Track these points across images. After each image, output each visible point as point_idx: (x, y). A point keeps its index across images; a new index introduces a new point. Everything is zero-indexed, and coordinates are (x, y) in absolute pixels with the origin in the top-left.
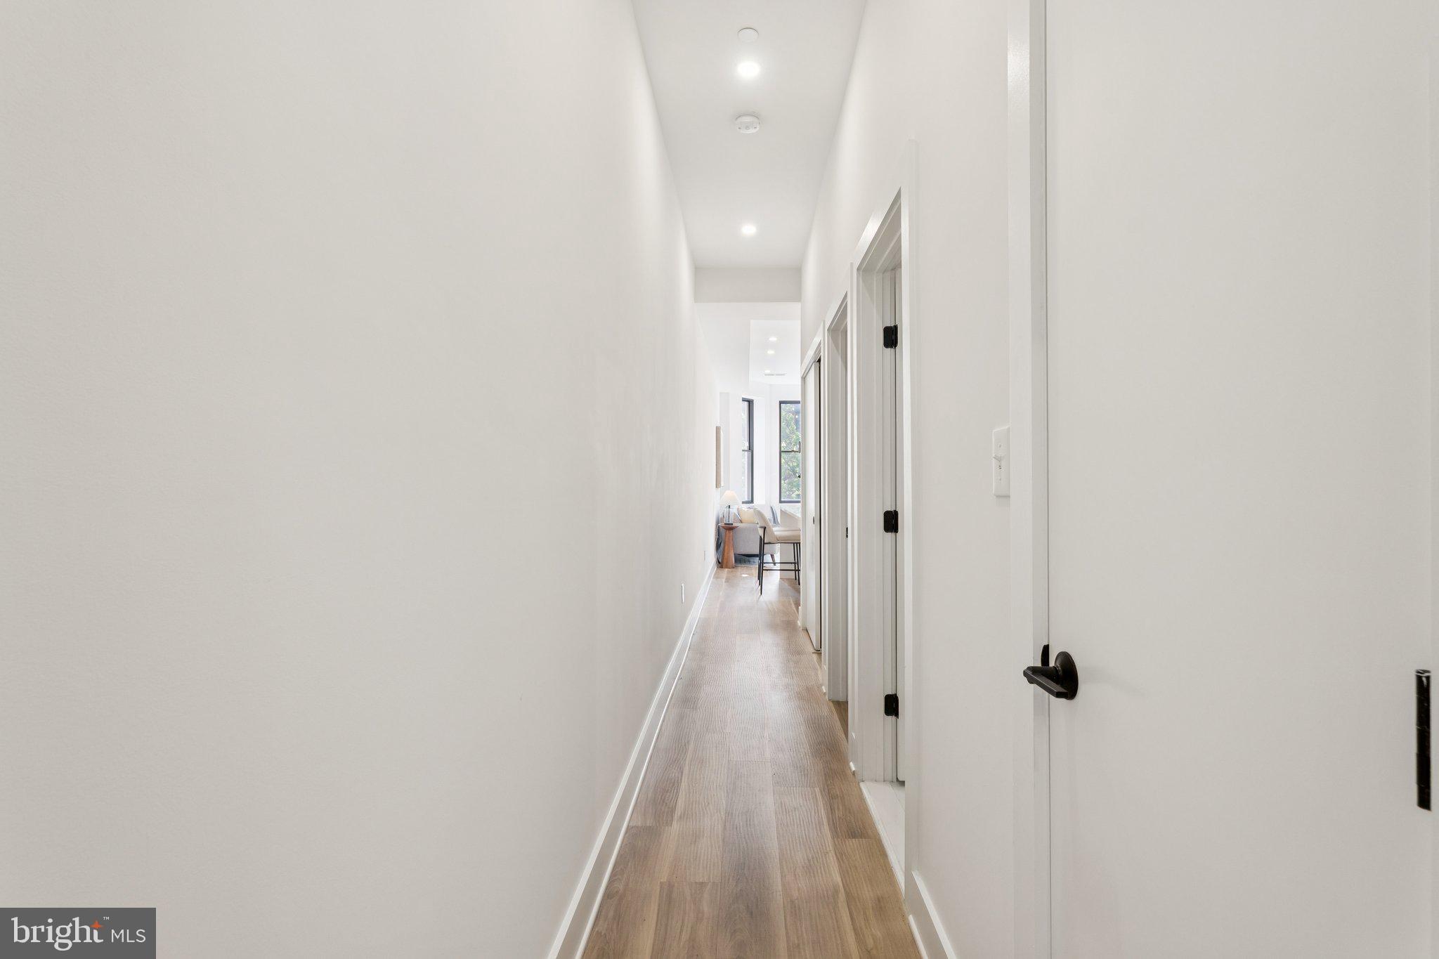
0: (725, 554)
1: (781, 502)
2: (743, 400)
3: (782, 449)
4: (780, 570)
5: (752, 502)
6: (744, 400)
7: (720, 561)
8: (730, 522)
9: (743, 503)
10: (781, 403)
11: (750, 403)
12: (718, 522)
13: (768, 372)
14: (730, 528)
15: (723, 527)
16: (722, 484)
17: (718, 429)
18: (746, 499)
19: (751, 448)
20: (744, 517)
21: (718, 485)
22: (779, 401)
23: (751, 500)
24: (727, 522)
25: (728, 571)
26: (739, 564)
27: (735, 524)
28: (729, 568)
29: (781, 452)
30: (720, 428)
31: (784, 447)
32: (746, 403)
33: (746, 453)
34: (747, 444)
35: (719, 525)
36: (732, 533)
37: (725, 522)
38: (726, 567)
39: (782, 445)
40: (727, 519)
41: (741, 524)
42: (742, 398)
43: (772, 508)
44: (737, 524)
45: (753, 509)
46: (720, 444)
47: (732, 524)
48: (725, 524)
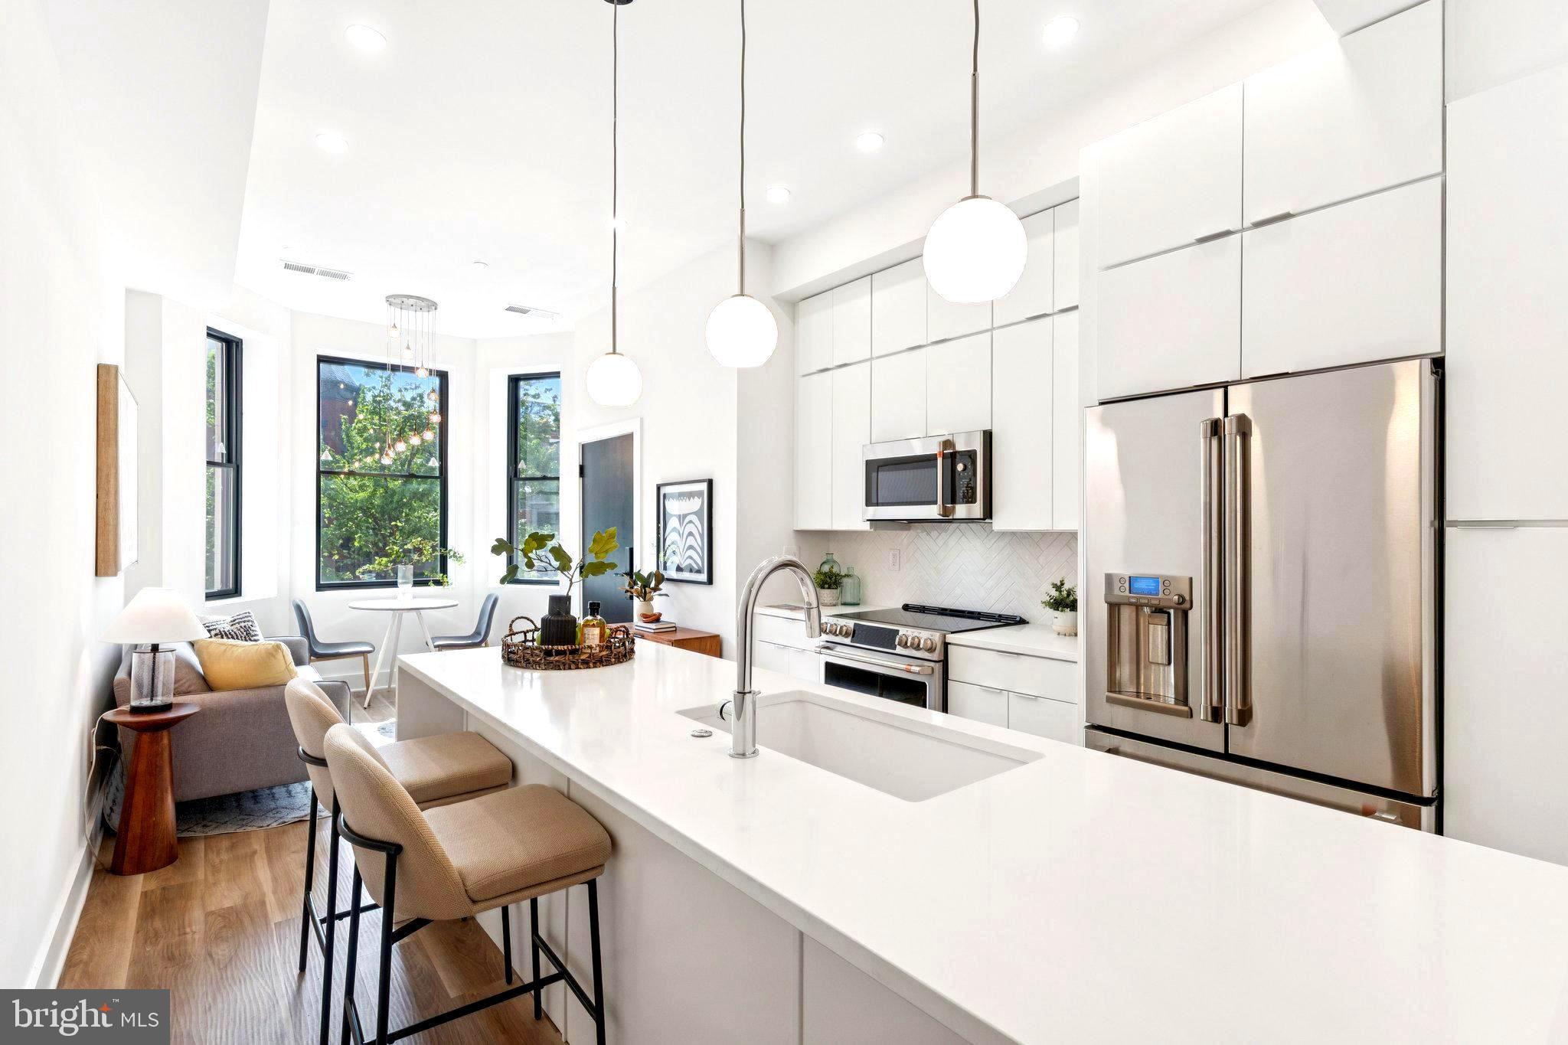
1: (320, 587)
2: (209, 335)
5: (236, 591)
6: (212, 334)
7: (114, 825)
8: (159, 700)
9: (210, 596)
10: (321, 359)
11: (232, 347)
12: (108, 696)
14: (157, 723)
15: (126, 725)
16: (127, 553)
17: (106, 377)
18: (218, 587)
19: (233, 458)
20: (220, 671)
21: (105, 563)
22: (318, 356)
23: (231, 586)
24: (146, 702)
25: (145, 894)
26: (198, 833)
27: (180, 705)
28: (155, 869)
29: (319, 473)
30: (117, 372)
31: (326, 462)
32: (217, 347)
33: (218, 471)
34: (221, 448)
35: (109, 715)
36: (166, 741)
37: (134, 703)
38: (139, 869)
39: (323, 458)
40: (146, 690)
41: (208, 697)
42: (209, 328)
43: (299, 610)
44: (191, 704)
45: (243, 624)
46: (117, 425)
47: (168, 707)
48: (135, 711)
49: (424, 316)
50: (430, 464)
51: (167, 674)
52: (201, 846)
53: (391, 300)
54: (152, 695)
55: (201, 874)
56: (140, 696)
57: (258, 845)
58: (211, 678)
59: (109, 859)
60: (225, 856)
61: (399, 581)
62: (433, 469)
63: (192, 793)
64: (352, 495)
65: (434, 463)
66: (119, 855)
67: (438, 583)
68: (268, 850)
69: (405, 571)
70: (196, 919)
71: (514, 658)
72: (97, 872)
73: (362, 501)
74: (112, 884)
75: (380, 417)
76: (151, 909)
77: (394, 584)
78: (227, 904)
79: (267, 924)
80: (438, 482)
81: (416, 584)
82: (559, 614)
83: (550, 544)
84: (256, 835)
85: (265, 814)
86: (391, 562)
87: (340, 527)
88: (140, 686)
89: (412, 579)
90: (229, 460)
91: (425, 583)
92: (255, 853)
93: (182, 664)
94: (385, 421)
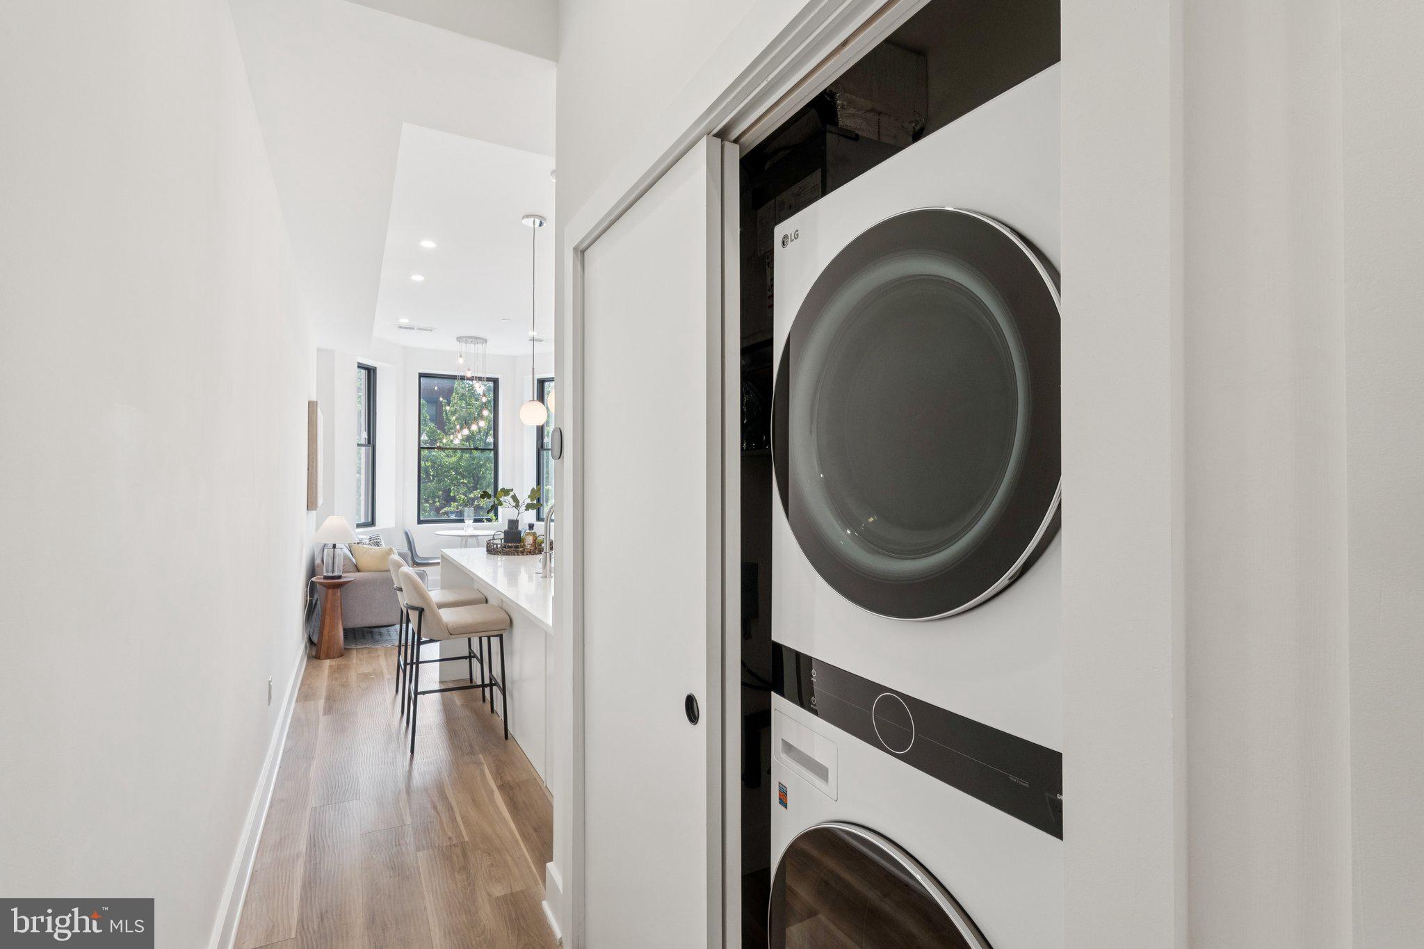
0: (326, 632)
1: (420, 522)
2: (359, 367)
3: (423, 445)
4: (440, 660)
5: (373, 523)
6: (361, 366)
7: (315, 639)
8: (336, 574)
9: (359, 526)
10: (421, 375)
11: (371, 372)
12: (312, 571)
13: (404, 321)
14: (335, 584)
15: (321, 584)
16: (320, 501)
17: (312, 407)
18: (362, 520)
19: (371, 441)
20: (364, 562)
21: (311, 504)
22: (419, 373)
23: (370, 520)
24: (330, 574)
25: (330, 666)
26: (353, 646)
27: (345, 577)
28: (334, 658)
29: (420, 449)
30: (317, 404)
31: (425, 442)
32: (363, 372)
33: (363, 449)
34: (365, 435)
35: (314, 579)
36: (339, 593)
37: (325, 574)
38: (328, 657)
39: (422, 438)
40: (330, 568)
41: (358, 575)
42: (358, 363)
43: (407, 534)
44: (350, 576)
45: (375, 541)
46: (316, 432)
47: (340, 577)
48: (326, 578)
49: (480, 347)
50: (488, 440)
51: (339, 562)
52: (354, 653)
53: (459, 339)
54: (333, 572)
55: (354, 661)
56: (327, 572)
57: (381, 653)
58: (359, 566)
59: (314, 653)
60: (365, 656)
61: (465, 518)
62: (489, 444)
63: (351, 625)
64: (447, 459)
65: (490, 440)
66: (318, 652)
67: (489, 520)
68: (385, 655)
69: (469, 512)
70: (353, 676)
71: (491, 550)
72: (309, 658)
73: (453, 463)
74: (316, 662)
75: (466, 402)
76: (333, 671)
77: (462, 521)
78: (366, 671)
79: (383, 678)
80: (492, 452)
81: (476, 521)
82: (512, 528)
83: (512, 494)
84: (380, 648)
85: (385, 641)
86: (460, 505)
87: (439, 482)
88: (327, 566)
89: (473, 518)
90: (369, 443)
91: (481, 521)
92: (379, 655)
93: (346, 557)
94: (469, 405)
